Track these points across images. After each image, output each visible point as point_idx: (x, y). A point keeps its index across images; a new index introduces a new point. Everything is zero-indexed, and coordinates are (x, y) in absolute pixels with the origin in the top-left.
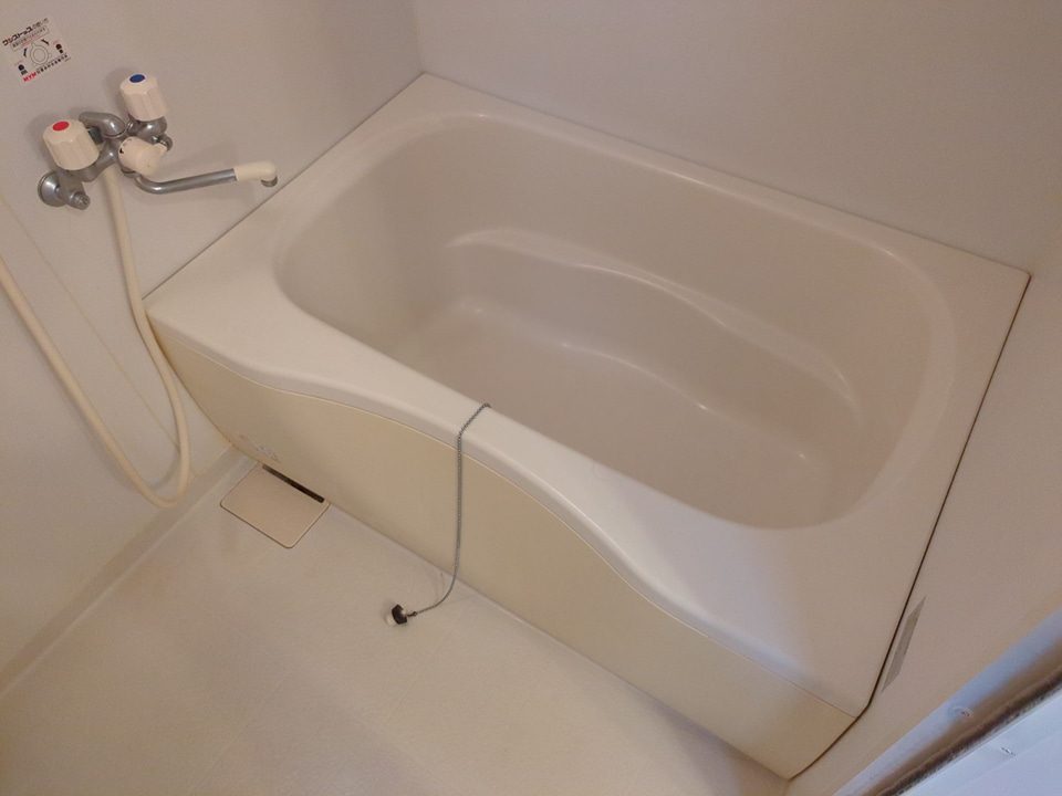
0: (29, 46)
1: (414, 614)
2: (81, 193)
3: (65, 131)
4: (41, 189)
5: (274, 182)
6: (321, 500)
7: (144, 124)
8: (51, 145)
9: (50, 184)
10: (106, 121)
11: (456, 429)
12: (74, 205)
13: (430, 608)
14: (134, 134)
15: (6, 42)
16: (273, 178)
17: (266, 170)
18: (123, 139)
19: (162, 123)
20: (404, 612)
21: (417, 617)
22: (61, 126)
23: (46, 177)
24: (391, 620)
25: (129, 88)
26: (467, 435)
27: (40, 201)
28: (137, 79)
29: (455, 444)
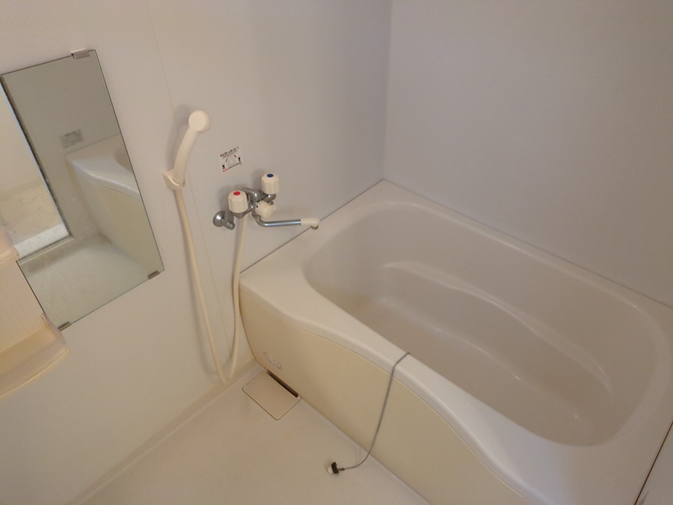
0: (229, 158)
1: (343, 469)
2: (232, 223)
3: (238, 196)
4: (215, 218)
5: (317, 228)
6: (296, 395)
7: (267, 195)
8: (231, 201)
9: (219, 218)
10: (253, 193)
11: (393, 363)
12: (228, 228)
13: (353, 467)
14: (262, 200)
15: (221, 156)
16: (316, 226)
17: (314, 222)
18: (258, 201)
19: (274, 196)
20: (338, 467)
21: (345, 471)
22: (237, 194)
23: (218, 213)
24: (330, 470)
25: (266, 179)
26: (399, 367)
27: (213, 224)
28: (270, 176)
29: (390, 371)
